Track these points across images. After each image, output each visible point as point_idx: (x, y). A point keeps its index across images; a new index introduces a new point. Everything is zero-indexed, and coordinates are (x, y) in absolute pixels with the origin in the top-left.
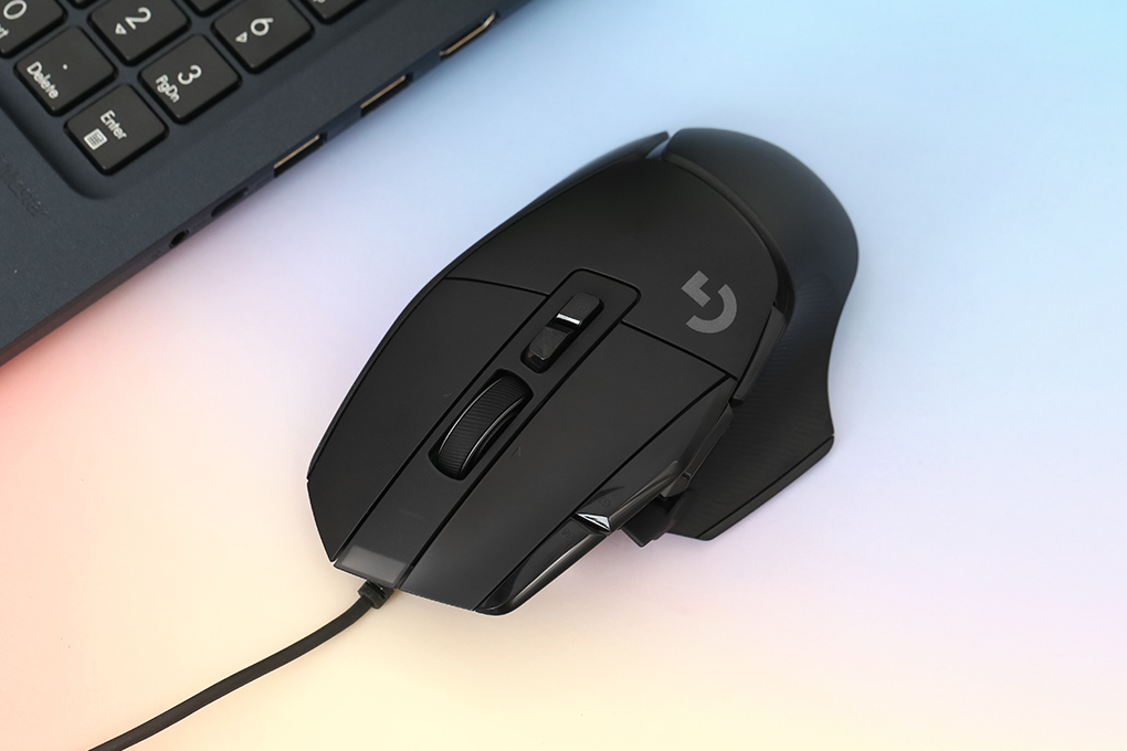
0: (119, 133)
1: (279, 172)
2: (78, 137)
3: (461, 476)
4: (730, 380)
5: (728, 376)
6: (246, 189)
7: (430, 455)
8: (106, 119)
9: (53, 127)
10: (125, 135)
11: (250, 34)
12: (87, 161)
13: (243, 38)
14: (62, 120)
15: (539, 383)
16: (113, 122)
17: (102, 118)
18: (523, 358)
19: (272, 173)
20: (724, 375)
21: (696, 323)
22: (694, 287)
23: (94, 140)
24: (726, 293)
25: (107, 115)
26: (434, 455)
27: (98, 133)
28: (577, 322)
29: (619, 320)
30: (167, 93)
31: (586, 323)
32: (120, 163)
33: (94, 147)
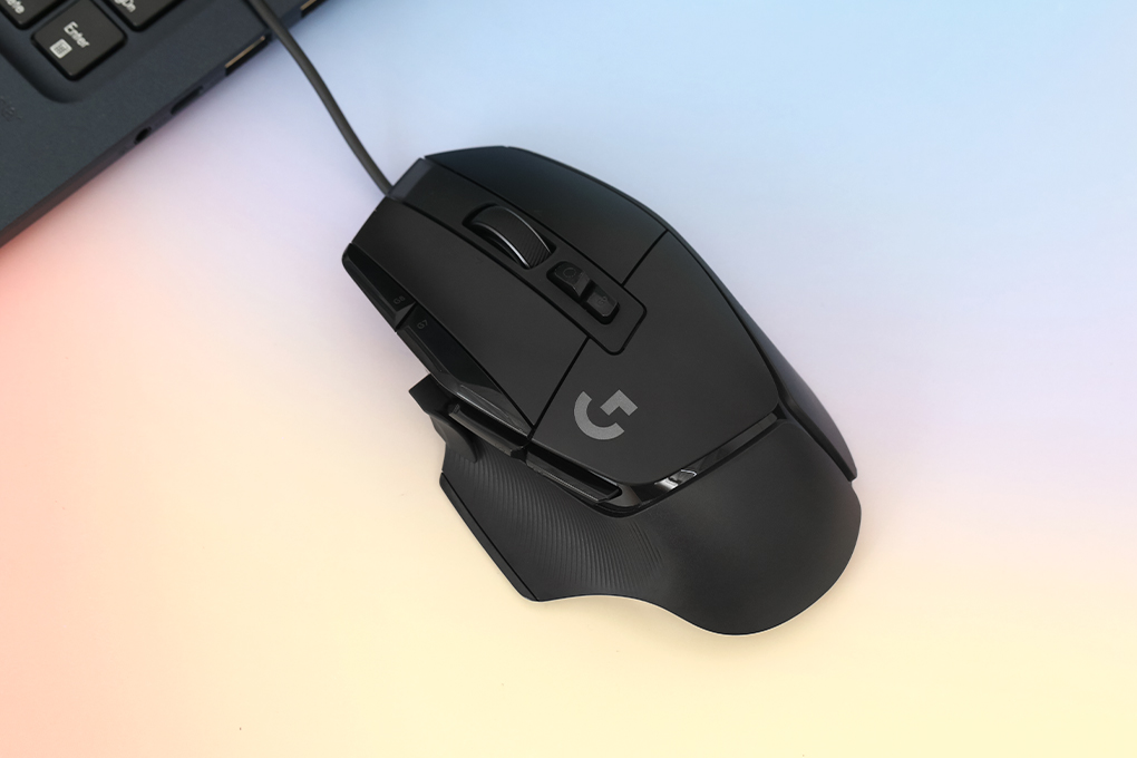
0: (82, 42)
1: (230, 71)
2: (44, 46)
6: (201, 88)
8: (70, 30)
9: (21, 39)
10: (87, 44)
12: (55, 70)
14: (28, 33)
16: (75, 32)
17: (66, 30)
19: (224, 72)
23: (60, 49)
24: (616, 430)
25: (70, 26)
27: (63, 43)
30: (124, 4)
32: (85, 69)
33: (60, 56)
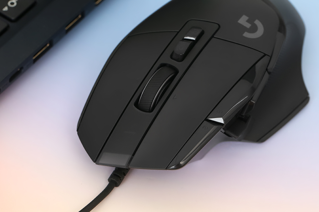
3: (151, 111)
4: (266, 57)
5: (265, 55)
7: (134, 105)
11: (9, 7)
13: (6, 9)
15: (181, 66)
18: (171, 57)
20: (264, 54)
21: (247, 35)
22: (243, 21)
24: (257, 22)
26: (136, 105)
28: (194, 39)
29: (213, 37)
31: (198, 38)
